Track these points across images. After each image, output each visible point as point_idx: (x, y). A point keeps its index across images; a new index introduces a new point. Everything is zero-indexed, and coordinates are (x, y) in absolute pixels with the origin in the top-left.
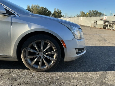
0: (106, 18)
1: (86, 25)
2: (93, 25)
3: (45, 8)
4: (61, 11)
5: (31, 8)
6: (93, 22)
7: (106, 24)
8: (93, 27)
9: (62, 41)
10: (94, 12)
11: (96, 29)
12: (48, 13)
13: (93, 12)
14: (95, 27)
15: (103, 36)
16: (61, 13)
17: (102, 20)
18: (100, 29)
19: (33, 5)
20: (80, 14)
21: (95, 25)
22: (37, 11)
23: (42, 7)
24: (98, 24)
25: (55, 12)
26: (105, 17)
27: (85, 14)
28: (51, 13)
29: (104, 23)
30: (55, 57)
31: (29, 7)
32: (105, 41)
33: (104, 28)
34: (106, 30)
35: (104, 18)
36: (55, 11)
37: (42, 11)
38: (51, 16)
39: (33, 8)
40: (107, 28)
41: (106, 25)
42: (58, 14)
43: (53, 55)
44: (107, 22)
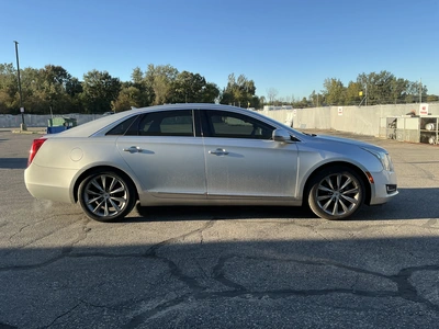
0: (427, 110)
1: (358, 133)
2: (384, 133)
3: (197, 77)
4: (252, 83)
5: (144, 76)
6: (384, 123)
7: (429, 127)
8: (385, 137)
9: (368, 173)
10: (377, 78)
11: (395, 146)
12: (208, 92)
13: (373, 80)
14: (393, 137)
15: (423, 166)
16: (254, 88)
17: (413, 115)
18: (411, 146)
19: (151, 67)
20: (325, 89)
21: (391, 131)
22: (169, 87)
23: (186, 74)
24: (402, 130)
25: (232, 87)
26: (422, 105)
27: (345, 89)
28: (217, 91)
29: (423, 126)
30: (356, 197)
31: (138, 73)
32: (431, 177)
33: (424, 140)
34: (430, 147)
35: (421, 110)
36: (232, 83)
37: (185, 86)
38: (217, 101)
39: (152, 79)
40: (431, 141)
41: (428, 133)
42: (244, 93)
43: (354, 194)
44: (433, 121)
